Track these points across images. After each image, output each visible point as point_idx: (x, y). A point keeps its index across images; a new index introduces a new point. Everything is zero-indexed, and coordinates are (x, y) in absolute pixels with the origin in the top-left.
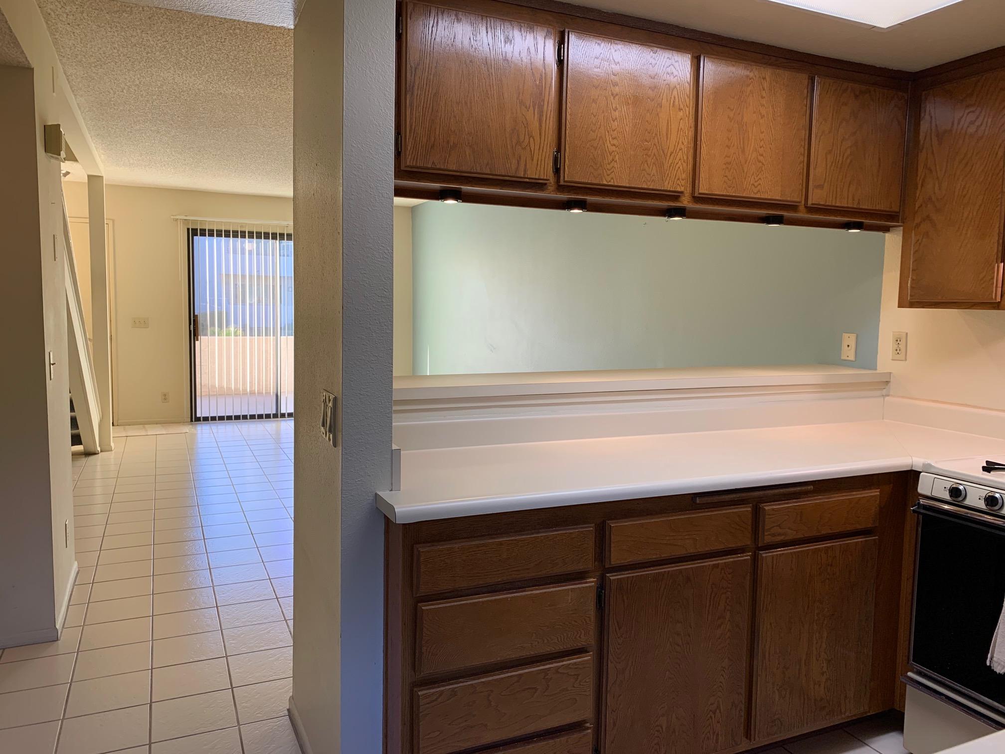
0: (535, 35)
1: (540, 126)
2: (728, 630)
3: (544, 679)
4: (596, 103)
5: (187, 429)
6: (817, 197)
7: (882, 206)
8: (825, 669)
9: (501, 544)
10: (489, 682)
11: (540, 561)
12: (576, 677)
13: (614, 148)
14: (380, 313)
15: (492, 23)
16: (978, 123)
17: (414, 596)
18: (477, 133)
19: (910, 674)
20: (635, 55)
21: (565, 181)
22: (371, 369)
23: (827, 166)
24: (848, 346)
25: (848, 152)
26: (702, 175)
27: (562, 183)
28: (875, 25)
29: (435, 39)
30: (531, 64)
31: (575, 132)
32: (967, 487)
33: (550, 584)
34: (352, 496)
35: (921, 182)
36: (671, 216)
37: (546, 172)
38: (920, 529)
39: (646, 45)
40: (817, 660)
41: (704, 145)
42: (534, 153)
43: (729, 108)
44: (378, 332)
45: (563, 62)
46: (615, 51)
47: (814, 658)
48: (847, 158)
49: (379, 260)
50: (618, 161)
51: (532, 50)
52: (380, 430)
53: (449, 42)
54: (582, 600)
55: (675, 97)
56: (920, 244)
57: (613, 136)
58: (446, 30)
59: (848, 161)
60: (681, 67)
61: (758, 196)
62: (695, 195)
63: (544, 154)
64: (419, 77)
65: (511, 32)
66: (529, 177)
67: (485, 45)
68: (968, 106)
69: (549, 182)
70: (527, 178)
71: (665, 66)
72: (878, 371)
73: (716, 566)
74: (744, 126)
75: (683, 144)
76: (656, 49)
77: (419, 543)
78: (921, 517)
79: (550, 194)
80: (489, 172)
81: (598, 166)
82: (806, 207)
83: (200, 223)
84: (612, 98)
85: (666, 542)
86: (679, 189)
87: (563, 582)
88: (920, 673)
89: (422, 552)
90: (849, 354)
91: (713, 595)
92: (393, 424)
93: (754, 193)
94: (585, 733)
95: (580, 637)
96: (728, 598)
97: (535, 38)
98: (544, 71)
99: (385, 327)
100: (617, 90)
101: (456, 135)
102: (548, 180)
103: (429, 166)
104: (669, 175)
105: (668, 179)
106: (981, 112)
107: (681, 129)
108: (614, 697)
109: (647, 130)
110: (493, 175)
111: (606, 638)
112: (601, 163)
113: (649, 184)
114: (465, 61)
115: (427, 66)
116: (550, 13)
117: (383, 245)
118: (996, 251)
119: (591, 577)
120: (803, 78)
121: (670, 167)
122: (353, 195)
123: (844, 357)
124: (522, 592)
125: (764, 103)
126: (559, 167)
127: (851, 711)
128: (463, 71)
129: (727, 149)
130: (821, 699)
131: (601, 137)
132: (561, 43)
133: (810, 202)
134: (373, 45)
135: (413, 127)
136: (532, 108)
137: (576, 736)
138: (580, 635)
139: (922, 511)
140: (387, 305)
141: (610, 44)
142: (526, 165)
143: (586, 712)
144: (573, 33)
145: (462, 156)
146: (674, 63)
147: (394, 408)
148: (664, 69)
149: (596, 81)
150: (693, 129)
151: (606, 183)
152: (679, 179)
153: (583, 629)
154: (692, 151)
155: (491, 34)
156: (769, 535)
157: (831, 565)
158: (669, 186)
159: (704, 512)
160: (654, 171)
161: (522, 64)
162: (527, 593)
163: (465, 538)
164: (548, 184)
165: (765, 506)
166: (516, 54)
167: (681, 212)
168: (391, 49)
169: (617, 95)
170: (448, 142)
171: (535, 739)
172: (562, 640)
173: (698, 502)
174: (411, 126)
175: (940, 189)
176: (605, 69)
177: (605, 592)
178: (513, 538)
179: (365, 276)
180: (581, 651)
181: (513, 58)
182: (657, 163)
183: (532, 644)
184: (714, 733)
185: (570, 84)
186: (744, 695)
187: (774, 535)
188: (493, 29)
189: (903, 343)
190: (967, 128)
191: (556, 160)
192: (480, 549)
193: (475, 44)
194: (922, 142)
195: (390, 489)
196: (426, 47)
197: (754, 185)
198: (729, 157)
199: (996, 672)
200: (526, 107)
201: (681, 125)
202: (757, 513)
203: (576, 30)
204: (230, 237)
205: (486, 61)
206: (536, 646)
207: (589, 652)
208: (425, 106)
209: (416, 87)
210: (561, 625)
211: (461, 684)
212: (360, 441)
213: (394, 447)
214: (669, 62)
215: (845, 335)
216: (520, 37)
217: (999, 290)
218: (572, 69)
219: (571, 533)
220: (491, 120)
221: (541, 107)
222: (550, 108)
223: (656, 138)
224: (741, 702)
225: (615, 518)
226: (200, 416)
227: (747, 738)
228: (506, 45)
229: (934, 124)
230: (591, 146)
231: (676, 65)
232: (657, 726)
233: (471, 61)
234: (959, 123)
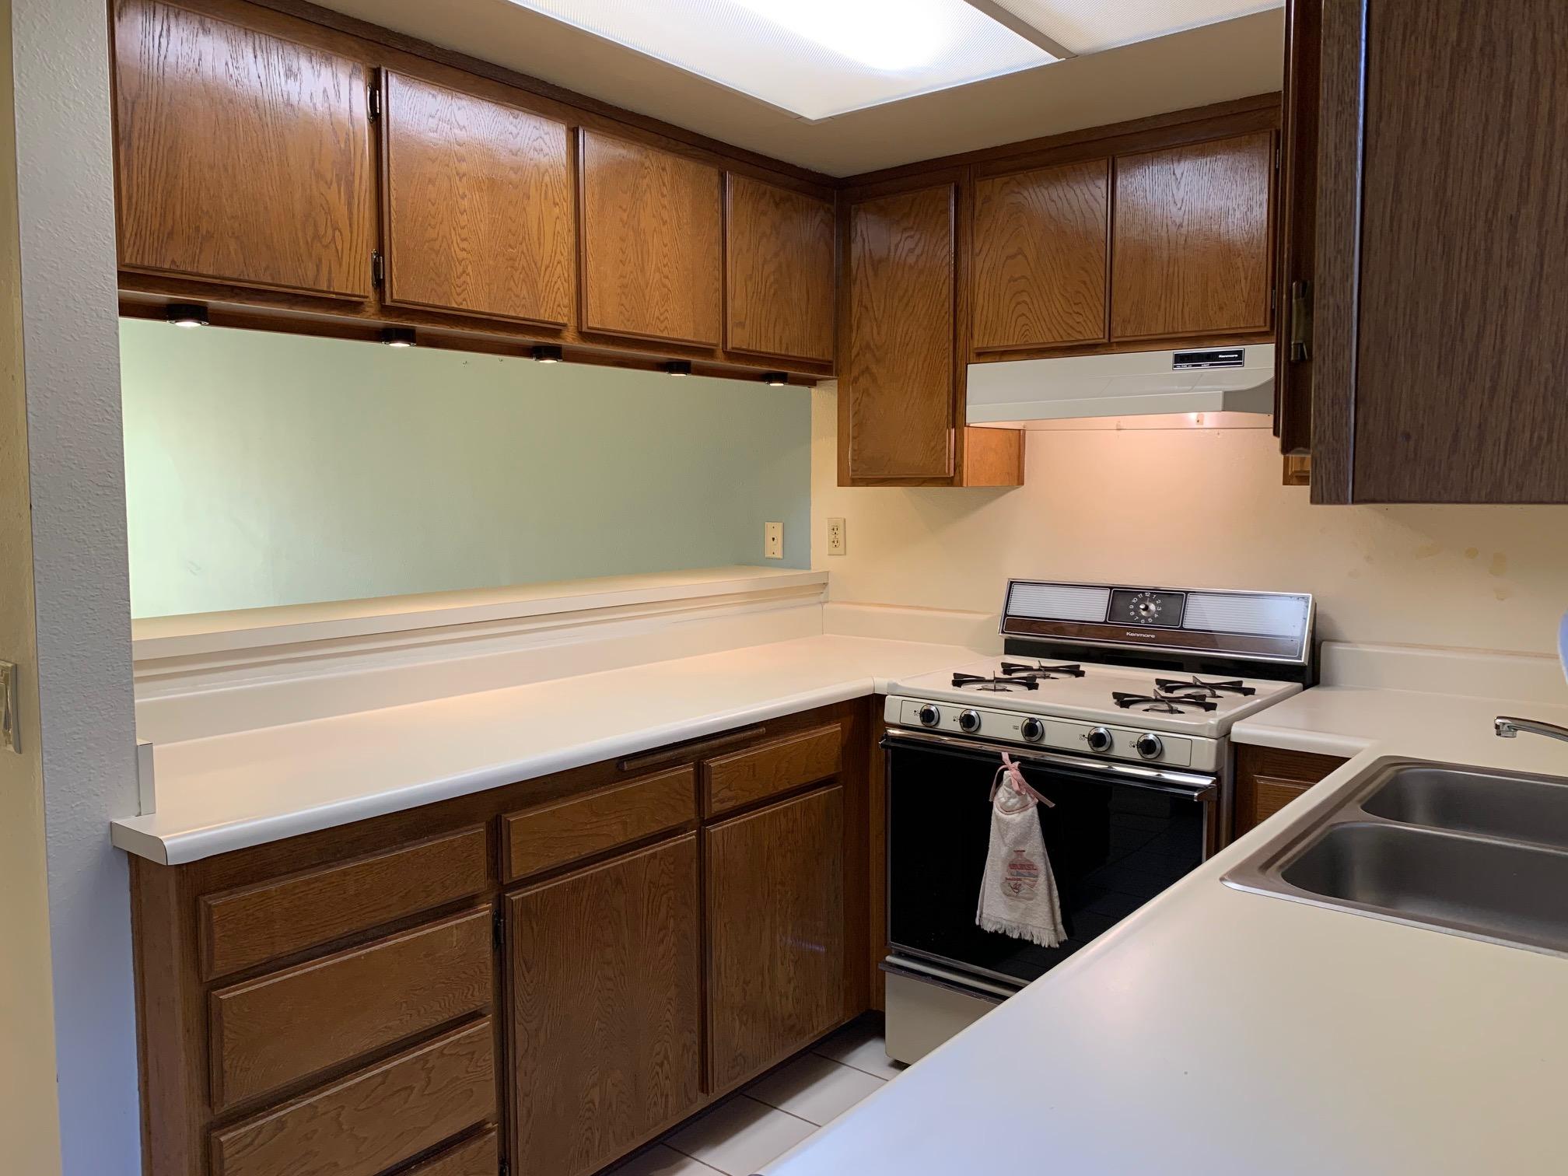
0: (335, 70)
1: (350, 212)
2: (673, 945)
3: (423, 1069)
4: (434, 185)
6: (738, 339)
7: (813, 354)
8: (792, 974)
9: (345, 873)
10: (338, 1094)
11: (407, 890)
12: (469, 1056)
13: (464, 254)
14: (102, 514)
15: (263, 43)
16: (918, 251)
17: (204, 980)
18: (247, 217)
19: (889, 958)
20: (488, 119)
21: (393, 301)
22: (90, 611)
23: (747, 296)
24: (773, 539)
25: (772, 278)
26: (591, 301)
27: (388, 302)
28: (802, 114)
29: (165, 57)
30: (331, 115)
31: (404, 227)
32: (939, 708)
33: (423, 923)
34: (65, 833)
35: (856, 322)
36: (540, 357)
37: (361, 284)
38: (889, 768)
39: (502, 105)
40: (782, 964)
41: (591, 259)
42: (342, 255)
43: (620, 207)
44: (100, 546)
45: (381, 119)
46: (459, 109)
47: (779, 963)
48: (771, 286)
49: (96, 424)
50: (471, 274)
51: (331, 93)
52: (112, 714)
53: (191, 65)
54: (473, 940)
55: (547, 186)
56: (859, 404)
57: (463, 236)
58: (185, 44)
59: (772, 291)
60: (553, 141)
61: (665, 334)
62: (583, 330)
63: (358, 257)
64: (141, 119)
65: (295, 60)
66: (336, 291)
67: (254, 78)
68: (905, 230)
69: (368, 300)
70: (334, 293)
71: (532, 139)
72: (812, 571)
73: (654, 856)
74: (642, 234)
75: (562, 255)
76: (516, 112)
77: (210, 893)
78: (890, 751)
79: (370, 318)
80: (270, 281)
81: (442, 279)
82: (725, 352)
84: (457, 178)
85: (586, 833)
86: (560, 321)
87: (442, 917)
88: (900, 955)
89: (215, 906)
90: (774, 550)
91: (651, 898)
92: (136, 701)
93: (660, 330)
94: (486, 1139)
95: (472, 995)
96: (671, 898)
97: (335, 76)
98: (351, 128)
99: (112, 538)
100: (464, 167)
101: (211, 217)
102: (367, 297)
103: (167, 266)
104: (546, 300)
105: (545, 304)
106: (920, 239)
107: (558, 233)
108: (526, 1073)
109: (510, 230)
110: (277, 286)
111: (509, 990)
112: (446, 275)
113: (518, 310)
114: (221, 99)
115: (154, 102)
116: (355, 38)
117: (102, 398)
118: (946, 413)
119: (483, 903)
120: (712, 173)
121: (546, 286)
122: (41, 312)
123: (768, 555)
124: (382, 942)
125: (666, 203)
126: (382, 278)
127: (823, 1024)
128: (217, 116)
129: (621, 265)
130: (790, 1016)
131: (444, 237)
132: (375, 86)
133: (729, 346)
134: (67, 58)
135: (134, 200)
136: (335, 185)
137: (475, 1146)
138: (473, 992)
139: (892, 744)
140: (115, 500)
141: (450, 98)
142: (330, 272)
143: (486, 1107)
144: (394, 75)
145: (222, 254)
146: (543, 136)
147: (136, 674)
148: (530, 142)
149: (432, 151)
150: (573, 233)
151: (456, 306)
152: (559, 306)
153: (476, 983)
154: (573, 265)
155: (261, 60)
156: (716, 802)
157: (792, 832)
158: (547, 316)
159: (635, 782)
160: (525, 292)
161: (315, 114)
162: (390, 943)
163: (284, 874)
164: (366, 303)
165: (710, 762)
166: (306, 98)
167: (555, 353)
168: (101, 69)
169: (464, 175)
170: (197, 229)
171: (413, 1167)
172: (447, 1004)
173: (626, 768)
174: (130, 198)
175: (878, 334)
176: (444, 134)
177: (504, 922)
178: (363, 862)
179: (70, 452)
180: (474, 1016)
181: (302, 103)
182: (527, 280)
183: (401, 1020)
184: (662, 1095)
185: (394, 155)
186: (697, 1032)
187: (722, 801)
188: (264, 52)
189: (840, 532)
190: (905, 258)
191: (376, 267)
192: (312, 886)
193: (236, 74)
194: (854, 272)
195: (137, 813)
196: (151, 68)
197: (659, 319)
198: (625, 277)
199: (986, 931)
200: (326, 183)
201: (558, 228)
202: (701, 775)
203: (397, 69)
205: (256, 104)
206: (407, 1021)
207: (485, 1016)
208: (154, 167)
209: (136, 134)
210: (443, 983)
211: (293, 1108)
212: (76, 737)
213: (139, 742)
214: (536, 133)
215: (769, 525)
216: (310, 71)
217: (952, 461)
218: (395, 130)
219: (451, 841)
220: (270, 199)
221: (350, 184)
222: (364, 188)
223: (524, 244)
224: (695, 1042)
225: (513, 810)
227: (703, 1092)
228: (289, 81)
229: (867, 248)
230: (430, 249)
231: (546, 138)
232: (588, 1103)
233: (231, 101)
234: (896, 250)
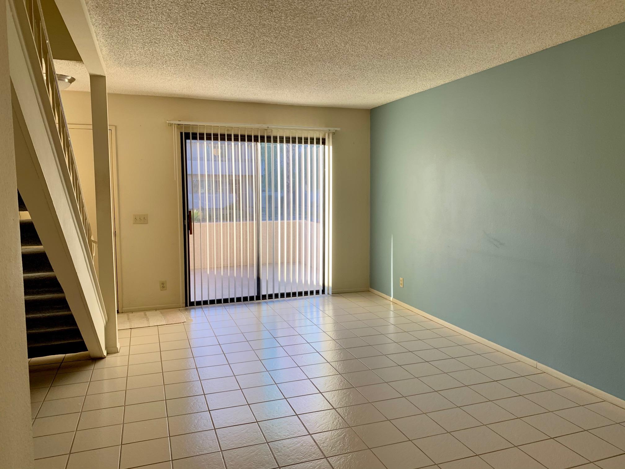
5: (182, 316)
83: (192, 128)
204: (211, 140)
226: (194, 301)
